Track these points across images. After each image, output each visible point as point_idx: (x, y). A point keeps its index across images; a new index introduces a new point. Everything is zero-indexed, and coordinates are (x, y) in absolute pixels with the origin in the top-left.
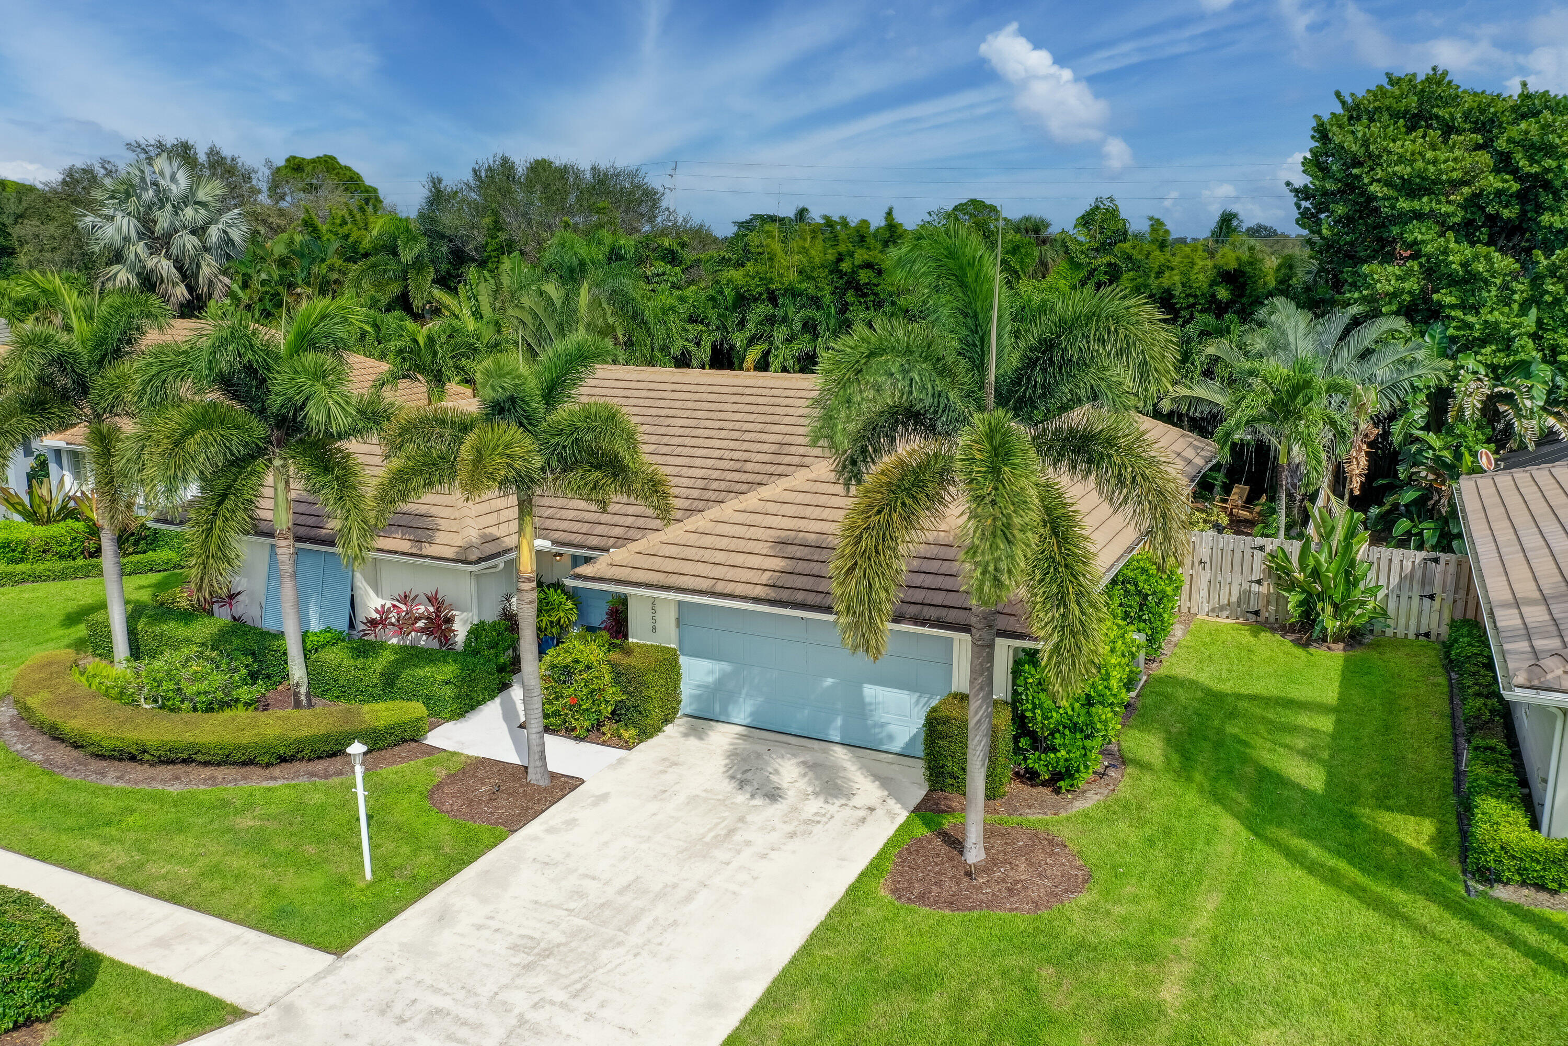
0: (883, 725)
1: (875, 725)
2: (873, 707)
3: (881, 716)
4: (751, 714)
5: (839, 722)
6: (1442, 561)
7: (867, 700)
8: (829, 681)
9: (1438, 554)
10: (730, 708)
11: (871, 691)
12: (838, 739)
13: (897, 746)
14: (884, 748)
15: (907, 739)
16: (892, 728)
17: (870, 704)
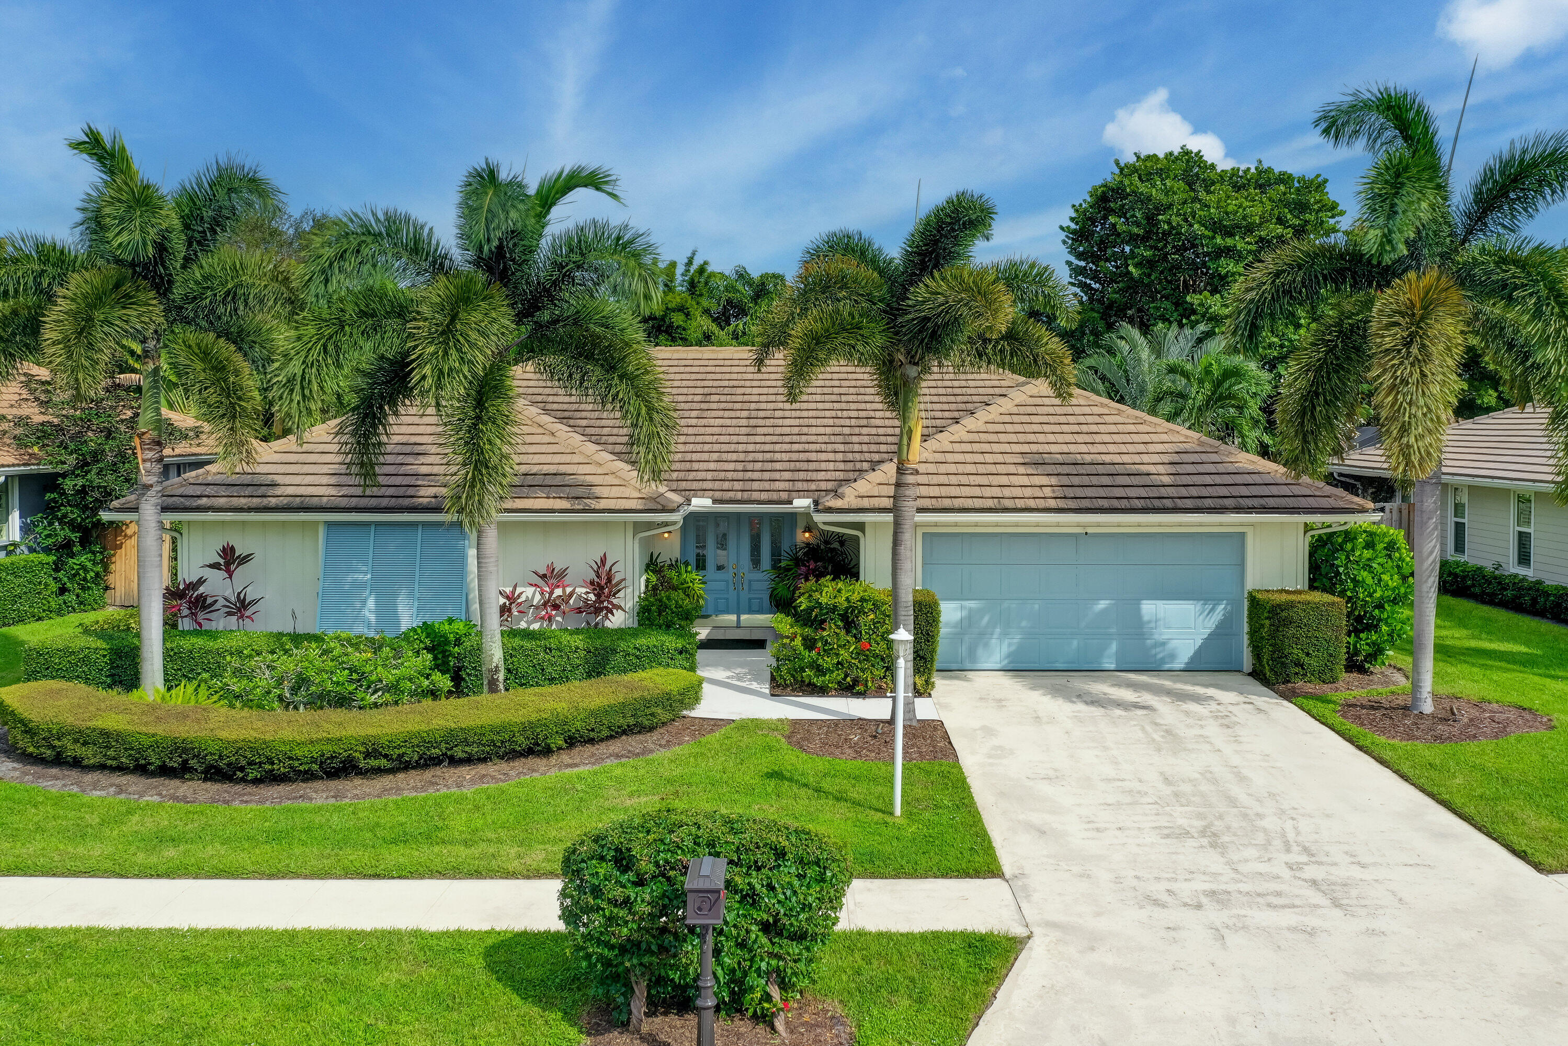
0: (1163, 644)
1: (1155, 645)
2: (1153, 625)
3: (1162, 634)
4: (1009, 655)
5: (1114, 647)
6: (1387, 510)
7: (1146, 618)
8: (1102, 604)
9: (1381, 504)
10: (980, 652)
11: (1149, 608)
12: (1113, 667)
13: (1179, 664)
14: (1167, 667)
15: (1191, 653)
16: (1174, 644)
17: (1149, 622)
